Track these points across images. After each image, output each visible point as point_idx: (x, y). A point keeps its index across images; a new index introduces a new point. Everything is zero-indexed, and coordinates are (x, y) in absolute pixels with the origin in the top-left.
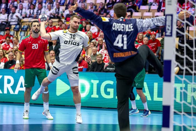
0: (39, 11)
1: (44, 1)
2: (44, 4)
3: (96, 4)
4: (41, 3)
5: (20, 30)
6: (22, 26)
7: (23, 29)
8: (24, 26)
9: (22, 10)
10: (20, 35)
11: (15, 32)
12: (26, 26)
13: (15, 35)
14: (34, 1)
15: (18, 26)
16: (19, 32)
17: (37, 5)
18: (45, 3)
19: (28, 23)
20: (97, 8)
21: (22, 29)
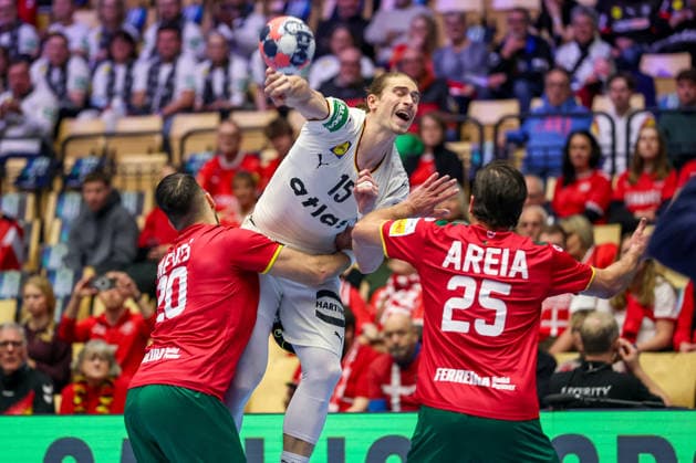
0: (165, 71)
1: (191, 12)
2: (191, 31)
3: (491, 17)
4: (173, 24)
5: (58, 184)
6: (69, 162)
7: (74, 176)
8: (78, 163)
9: (64, 67)
10: (57, 215)
11: (30, 200)
12: (90, 162)
13: (29, 215)
14: (134, 15)
15: (42, 164)
16: (52, 199)
17: (150, 34)
18: (198, 20)
19: (101, 142)
20: (499, 38)
21: (67, 179)
